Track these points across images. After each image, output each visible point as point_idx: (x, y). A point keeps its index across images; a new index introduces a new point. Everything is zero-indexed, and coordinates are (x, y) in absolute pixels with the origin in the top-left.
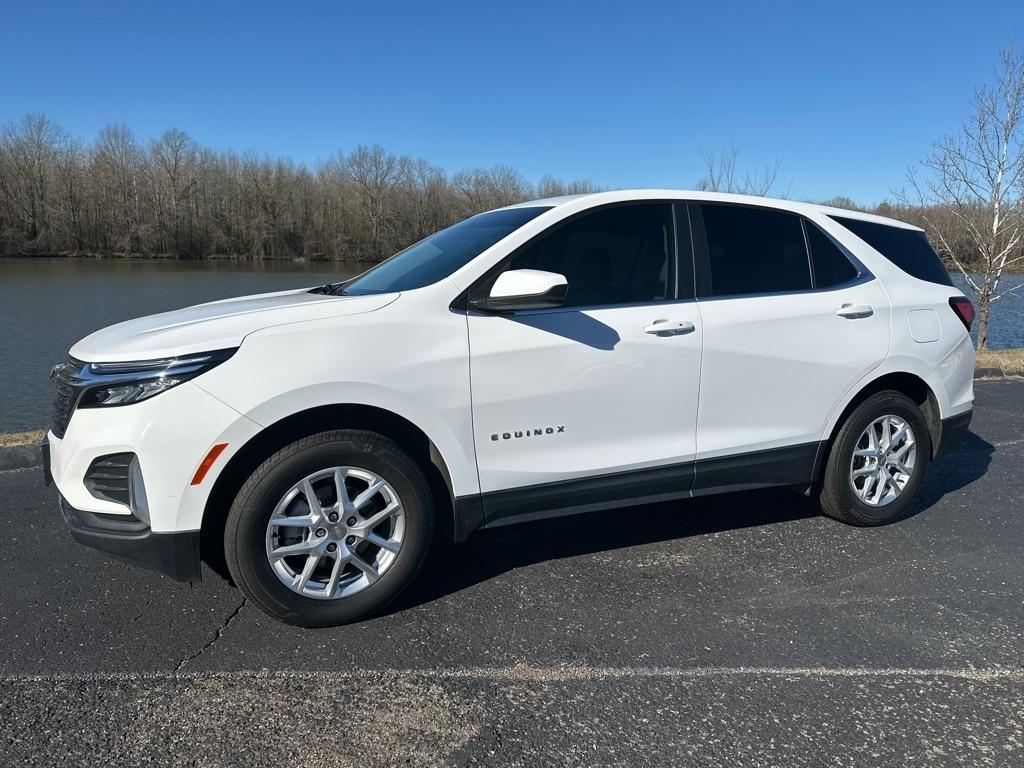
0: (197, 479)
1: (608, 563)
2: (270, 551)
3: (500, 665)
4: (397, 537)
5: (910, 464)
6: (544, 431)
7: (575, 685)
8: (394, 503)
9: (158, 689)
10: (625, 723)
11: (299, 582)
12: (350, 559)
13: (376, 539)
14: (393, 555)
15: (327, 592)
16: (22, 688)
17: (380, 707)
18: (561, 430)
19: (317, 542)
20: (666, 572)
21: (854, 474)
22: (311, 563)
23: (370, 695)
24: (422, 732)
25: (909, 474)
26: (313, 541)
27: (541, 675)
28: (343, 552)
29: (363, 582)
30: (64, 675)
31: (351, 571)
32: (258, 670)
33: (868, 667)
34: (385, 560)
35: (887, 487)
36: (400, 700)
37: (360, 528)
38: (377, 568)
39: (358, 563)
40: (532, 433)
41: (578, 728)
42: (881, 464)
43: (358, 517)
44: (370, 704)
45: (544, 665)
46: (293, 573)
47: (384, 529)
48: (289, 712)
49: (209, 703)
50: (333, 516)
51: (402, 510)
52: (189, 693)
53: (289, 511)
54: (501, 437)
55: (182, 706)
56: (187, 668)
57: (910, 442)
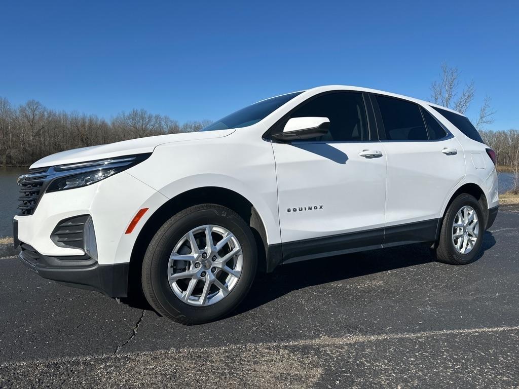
0: (129, 230)
1: (341, 287)
2: (170, 276)
3: (312, 338)
4: (239, 267)
5: (476, 232)
6: (313, 208)
7: (362, 345)
8: (237, 248)
9: (109, 364)
10: (402, 361)
11: (185, 296)
12: (214, 281)
13: (227, 269)
14: (236, 279)
15: (201, 302)
16: (15, 369)
17: (255, 363)
18: (321, 207)
19: (196, 270)
20: (374, 289)
21: (454, 236)
22: (193, 283)
23: (245, 357)
24: (289, 375)
25: (476, 237)
26: (192, 270)
27: (339, 341)
28: (209, 278)
29: (221, 295)
30: (41, 360)
31: (213, 289)
32: (169, 349)
33: (507, 326)
34: (232, 282)
35: (468, 244)
36: (265, 358)
37: (219, 263)
38: (227, 287)
39: (218, 283)
40: (307, 209)
41: (378, 366)
42: (464, 232)
43: (218, 256)
44: (248, 362)
45: (337, 336)
46: (181, 291)
47: (231, 263)
48: (200, 370)
49: (146, 369)
50: (204, 255)
51: (241, 252)
52: (130, 364)
53: (180, 252)
54: (292, 210)
55: (129, 371)
56: (122, 351)
57: (475, 220)
